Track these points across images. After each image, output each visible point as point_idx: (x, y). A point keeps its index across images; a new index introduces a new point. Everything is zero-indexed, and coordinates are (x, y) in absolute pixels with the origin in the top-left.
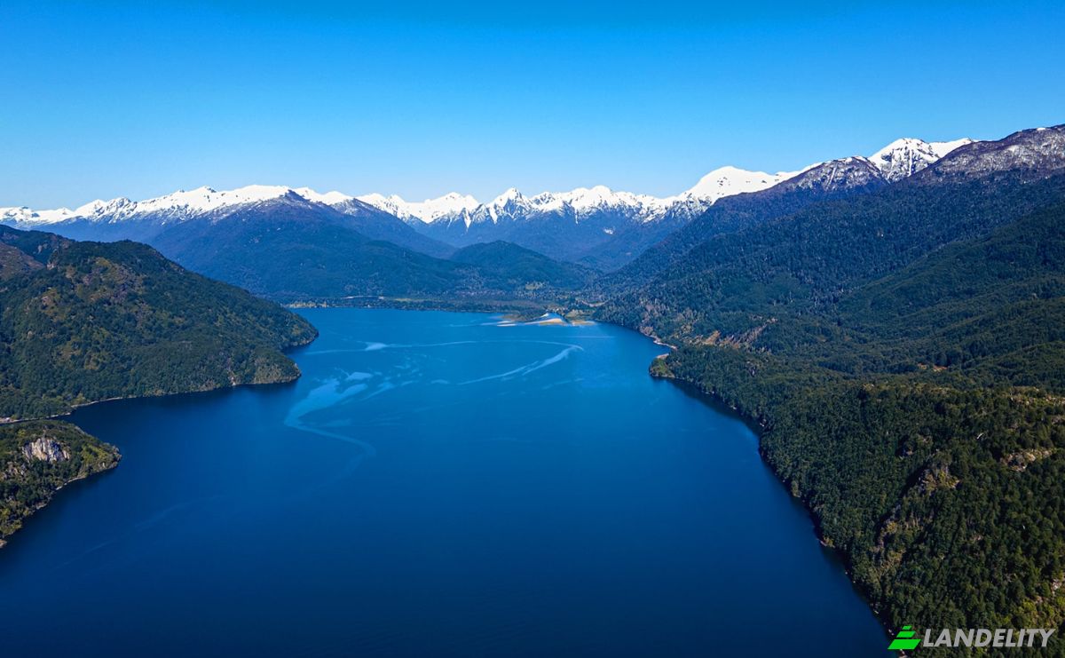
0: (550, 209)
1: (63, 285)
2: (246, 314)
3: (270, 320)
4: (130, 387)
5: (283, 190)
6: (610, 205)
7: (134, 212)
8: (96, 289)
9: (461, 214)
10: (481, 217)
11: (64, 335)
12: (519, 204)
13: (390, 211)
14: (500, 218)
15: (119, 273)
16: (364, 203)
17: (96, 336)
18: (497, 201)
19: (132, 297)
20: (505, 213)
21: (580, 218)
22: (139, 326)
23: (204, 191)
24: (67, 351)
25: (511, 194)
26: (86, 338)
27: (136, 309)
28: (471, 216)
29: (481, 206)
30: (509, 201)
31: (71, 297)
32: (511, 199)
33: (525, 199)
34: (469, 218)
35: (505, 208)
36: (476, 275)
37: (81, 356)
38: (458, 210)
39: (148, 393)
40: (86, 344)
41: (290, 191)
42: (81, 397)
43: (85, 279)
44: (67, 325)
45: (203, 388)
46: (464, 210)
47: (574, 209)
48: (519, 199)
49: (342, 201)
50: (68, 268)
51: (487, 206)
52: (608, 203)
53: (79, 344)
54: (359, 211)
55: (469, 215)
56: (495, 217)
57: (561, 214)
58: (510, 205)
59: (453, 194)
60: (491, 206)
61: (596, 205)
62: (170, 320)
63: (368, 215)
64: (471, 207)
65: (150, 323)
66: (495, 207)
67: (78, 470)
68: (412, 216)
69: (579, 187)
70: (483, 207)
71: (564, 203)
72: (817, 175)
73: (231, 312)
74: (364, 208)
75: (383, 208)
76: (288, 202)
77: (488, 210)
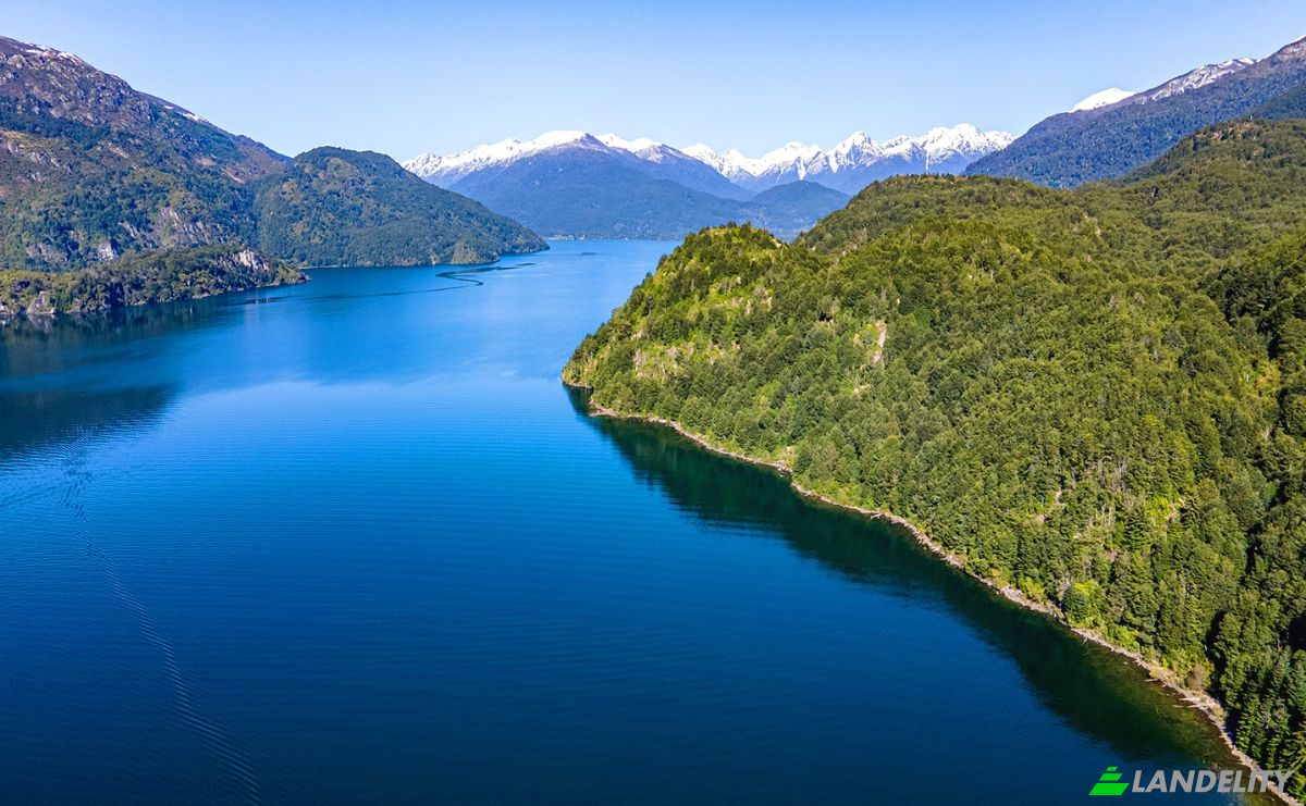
0: (896, 153)
1: (301, 177)
2: (472, 221)
3: (495, 228)
4: (345, 257)
5: (580, 134)
6: (973, 147)
7: (438, 169)
8: (329, 183)
9: (794, 165)
10: (818, 167)
11: (297, 216)
12: (866, 151)
13: (715, 165)
14: (841, 167)
15: (349, 172)
16: (672, 149)
17: (323, 219)
18: (839, 148)
19: (360, 192)
20: (848, 162)
21: (932, 162)
22: (363, 215)
23: (509, 142)
24: (299, 228)
25: (858, 139)
26: (314, 219)
27: (361, 201)
28: (806, 166)
29: (819, 153)
30: (854, 147)
31: (306, 187)
32: (856, 144)
33: (875, 144)
34: (803, 168)
35: (848, 156)
36: (761, 215)
37: (309, 233)
38: (792, 160)
39: (359, 263)
40: (315, 223)
41: (588, 136)
42: (305, 263)
43: (321, 175)
44: (301, 208)
45: (405, 263)
46: (798, 160)
47: (926, 152)
48: (866, 144)
49: (647, 147)
50: (307, 165)
51: (827, 154)
52: (972, 145)
53: (308, 223)
54: (665, 158)
55: (805, 165)
56: (835, 167)
57: (907, 158)
58: (855, 152)
59: (796, 144)
60: (831, 154)
61: (955, 147)
62: (392, 213)
63: (674, 162)
64: (807, 155)
65: (373, 214)
66: (836, 155)
67: (273, 280)
68: (741, 170)
69: (938, 126)
70: (821, 156)
71: (913, 145)
72: (1181, 84)
73: (455, 215)
74: (671, 155)
75: (707, 160)
76: (582, 147)
77: (827, 158)
